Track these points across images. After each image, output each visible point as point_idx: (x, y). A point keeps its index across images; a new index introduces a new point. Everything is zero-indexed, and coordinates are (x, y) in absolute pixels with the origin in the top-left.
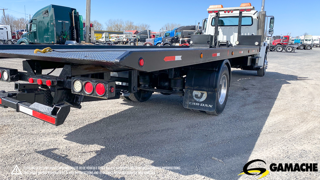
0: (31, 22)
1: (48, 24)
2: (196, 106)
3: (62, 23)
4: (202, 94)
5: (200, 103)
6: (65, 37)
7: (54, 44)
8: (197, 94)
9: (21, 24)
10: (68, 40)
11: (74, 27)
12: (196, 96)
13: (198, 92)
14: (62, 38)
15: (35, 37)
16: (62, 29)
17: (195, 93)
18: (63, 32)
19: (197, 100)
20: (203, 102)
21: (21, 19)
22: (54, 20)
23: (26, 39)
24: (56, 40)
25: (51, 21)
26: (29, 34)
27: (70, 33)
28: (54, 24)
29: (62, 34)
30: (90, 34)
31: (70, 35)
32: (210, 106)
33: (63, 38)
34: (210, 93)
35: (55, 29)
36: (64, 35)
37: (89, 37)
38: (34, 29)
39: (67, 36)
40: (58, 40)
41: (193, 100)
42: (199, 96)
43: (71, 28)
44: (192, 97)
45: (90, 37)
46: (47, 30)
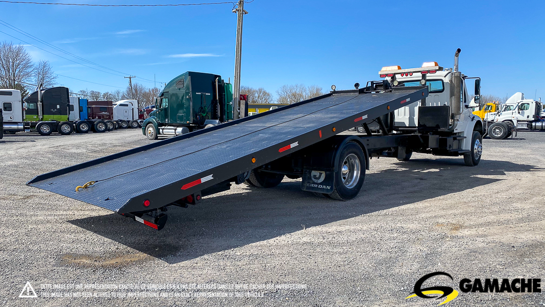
0: (162, 96)
1: (183, 97)
2: (313, 188)
3: (202, 95)
4: (321, 174)
5: (318, 184)
6: (205, 115)
7: (189, 124)
8: (316, 174)
9: (153, 98)
10: (208, 119)
11: (218, 101)
12: (315, 176)
13: (317, 172)
14: (201, 116)
15: (166, 116)
16: (201, 104)
17: (314, 173)
18: (202, 108)
19: (316, 181)
20: (321, 184)
21: (153, 90)
22: (191, 93)
23: (155, 119)
24: (192, 118)
25: (187, 93)
26: (159, 112)
27: (211, 110)
28: (190, 98)
29: (201, 110)
30: (239, 109)
31: (211, 112)
32: (329, 188)
33: (203, 116)
34: (328, 172)
35: (191, 104)
36: (204, 112)
37: (237, 114)
38: (165, 104)
39: (207, 113)
40: (195, 120)
41: (311, 182)
42: (317, 176)
43: (214, 102)
44: (310, 178)
45: (239, 113)
46: (181, 106)
